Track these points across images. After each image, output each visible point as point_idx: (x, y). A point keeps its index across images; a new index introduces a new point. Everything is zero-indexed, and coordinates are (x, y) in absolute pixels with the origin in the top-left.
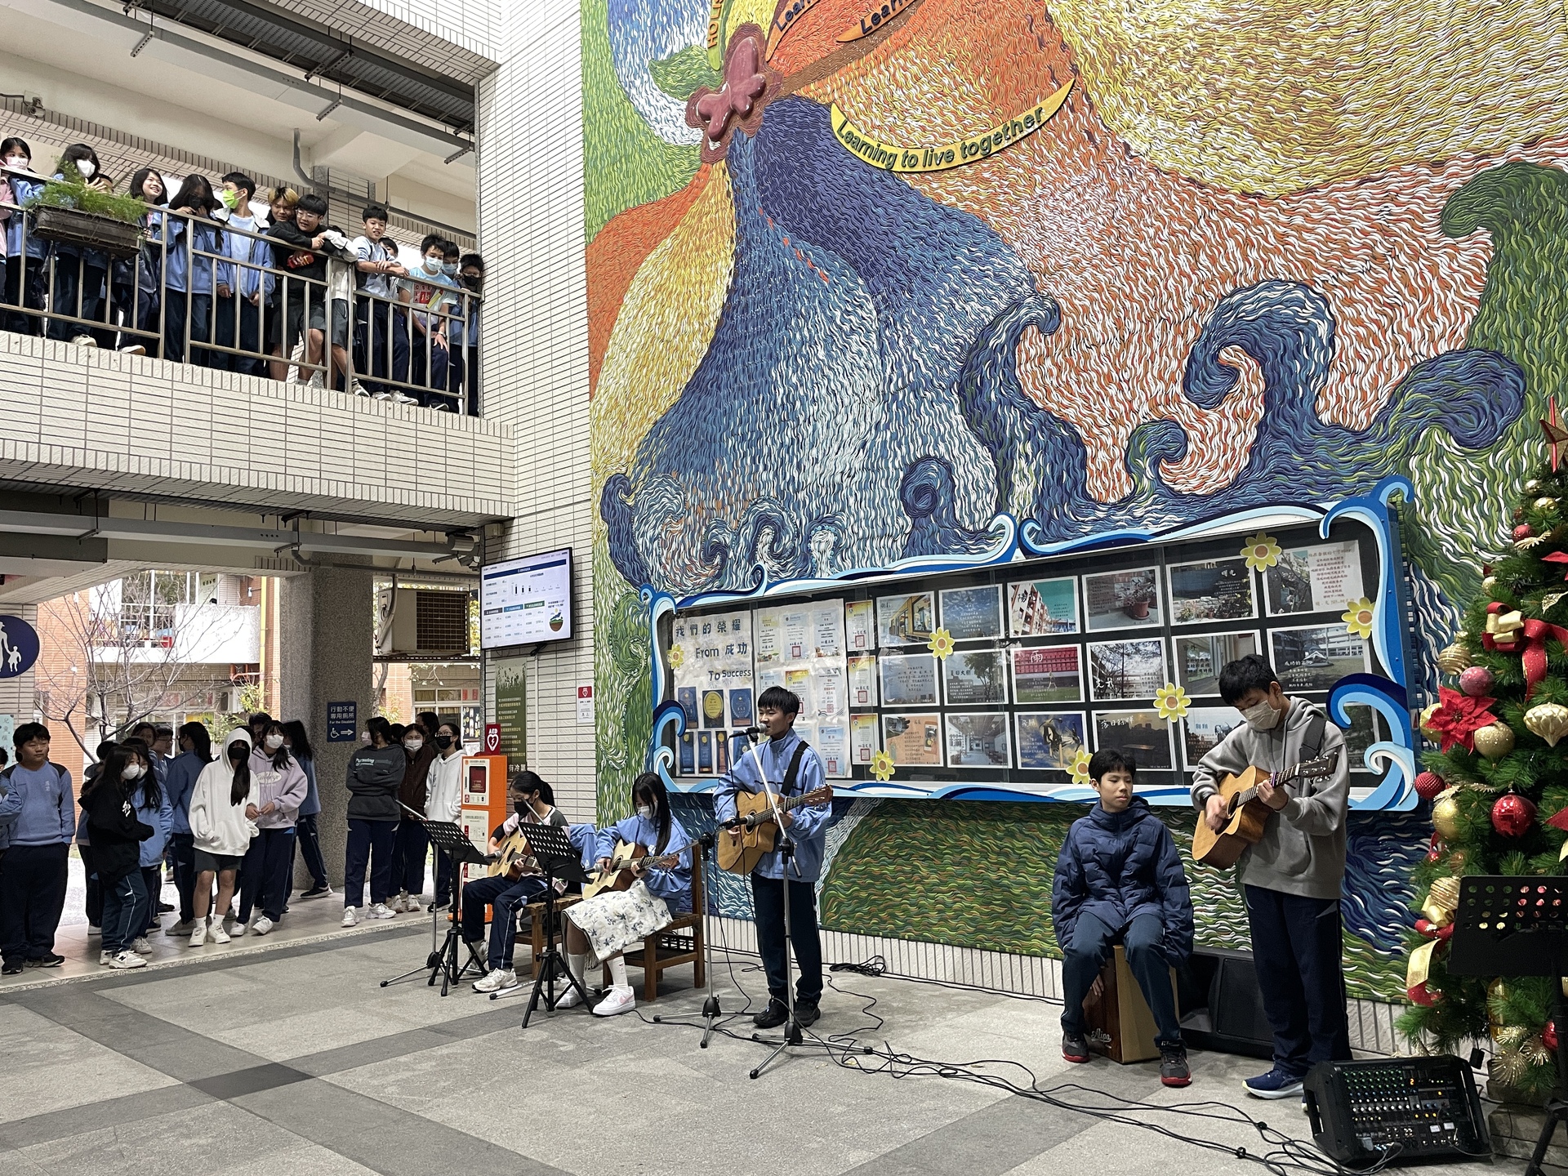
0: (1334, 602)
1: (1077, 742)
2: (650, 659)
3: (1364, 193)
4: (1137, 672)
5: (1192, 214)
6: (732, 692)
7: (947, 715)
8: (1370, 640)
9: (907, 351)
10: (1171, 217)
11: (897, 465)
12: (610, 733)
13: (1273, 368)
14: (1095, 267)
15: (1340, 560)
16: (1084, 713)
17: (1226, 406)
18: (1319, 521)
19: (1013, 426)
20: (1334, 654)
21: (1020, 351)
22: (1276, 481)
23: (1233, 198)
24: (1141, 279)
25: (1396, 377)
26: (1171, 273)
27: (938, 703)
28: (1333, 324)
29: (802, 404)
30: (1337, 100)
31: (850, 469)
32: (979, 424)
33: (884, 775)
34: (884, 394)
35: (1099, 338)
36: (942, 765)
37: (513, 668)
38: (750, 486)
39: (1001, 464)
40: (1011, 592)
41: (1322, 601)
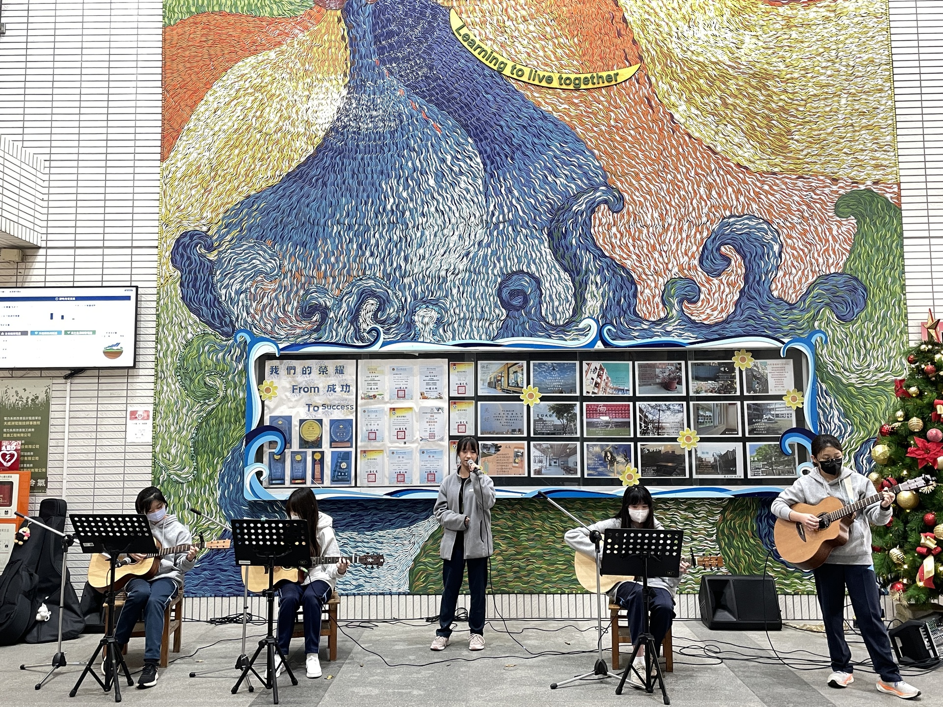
0: (779, 390)
1: (627, 461)
3: (800, 184)
4: (668, 421)
5: (709, 167)
6: (332, 422)
7: (532, 443)
9: (508, 197)
10: (696, 165)
11: (496, 273)
13: (750, 262)
14: (647, 179)
15: (783, 369)
16: (632, 444)
17: (723, 277)
18: (781, 348)
19: (588, 263)
20: (778, 417)
21: (595, 218)
22: (749, 323)
23: (732, 165)
24: (677, 195)
25: (811, 280)
26: (695, 196)
27: (525, 435)
28: (782, 246)
29: (412, 214)
30: (789, 132)
31: (455, 269)
32: (563, 257)
34: (487, 223)
35: (649, 222)
36: (526, 475)
37: (30, 389)
38: (355, 265)
39: (577, 286)
40: (585, 367)
41: (774, 389)
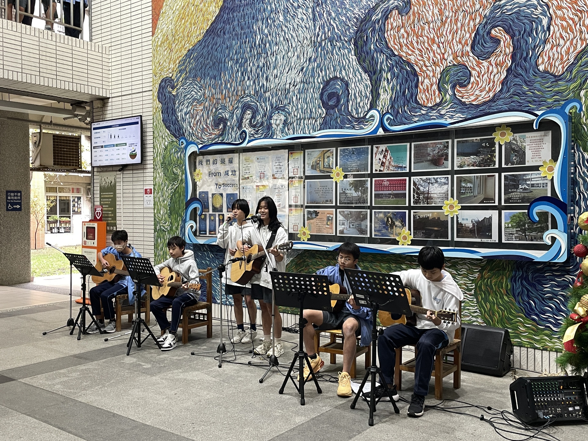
0: (536, 161)
1: (403, 225)
2: (184, 176)
4: (435, 192)
6: (227, 194)
7: (338, 210)
8: (552, 180)
9: (328, 19)
11: (319, 81)
12: (162, 213)
13: (518, 40)
15: (541, 140)
16: (407, 211)
17: (492, 59)
18: (534, 120)
19: (382, 63)
20: (534, 187)
21: (388, 23)
22: (514, 99)
25: (579, 48)
27: (334, 204)
28: (551, 19)
29: (270, 45)
31: (294, 82)
32: (364, 61)
33: (305, 238)
34: (314, 42)
35: (430, 19)
36: (334, 234)
37: (109, 177)
38: (240, 88)
39: (374, 83)
40: (375, 149)
41: (530, 160)
